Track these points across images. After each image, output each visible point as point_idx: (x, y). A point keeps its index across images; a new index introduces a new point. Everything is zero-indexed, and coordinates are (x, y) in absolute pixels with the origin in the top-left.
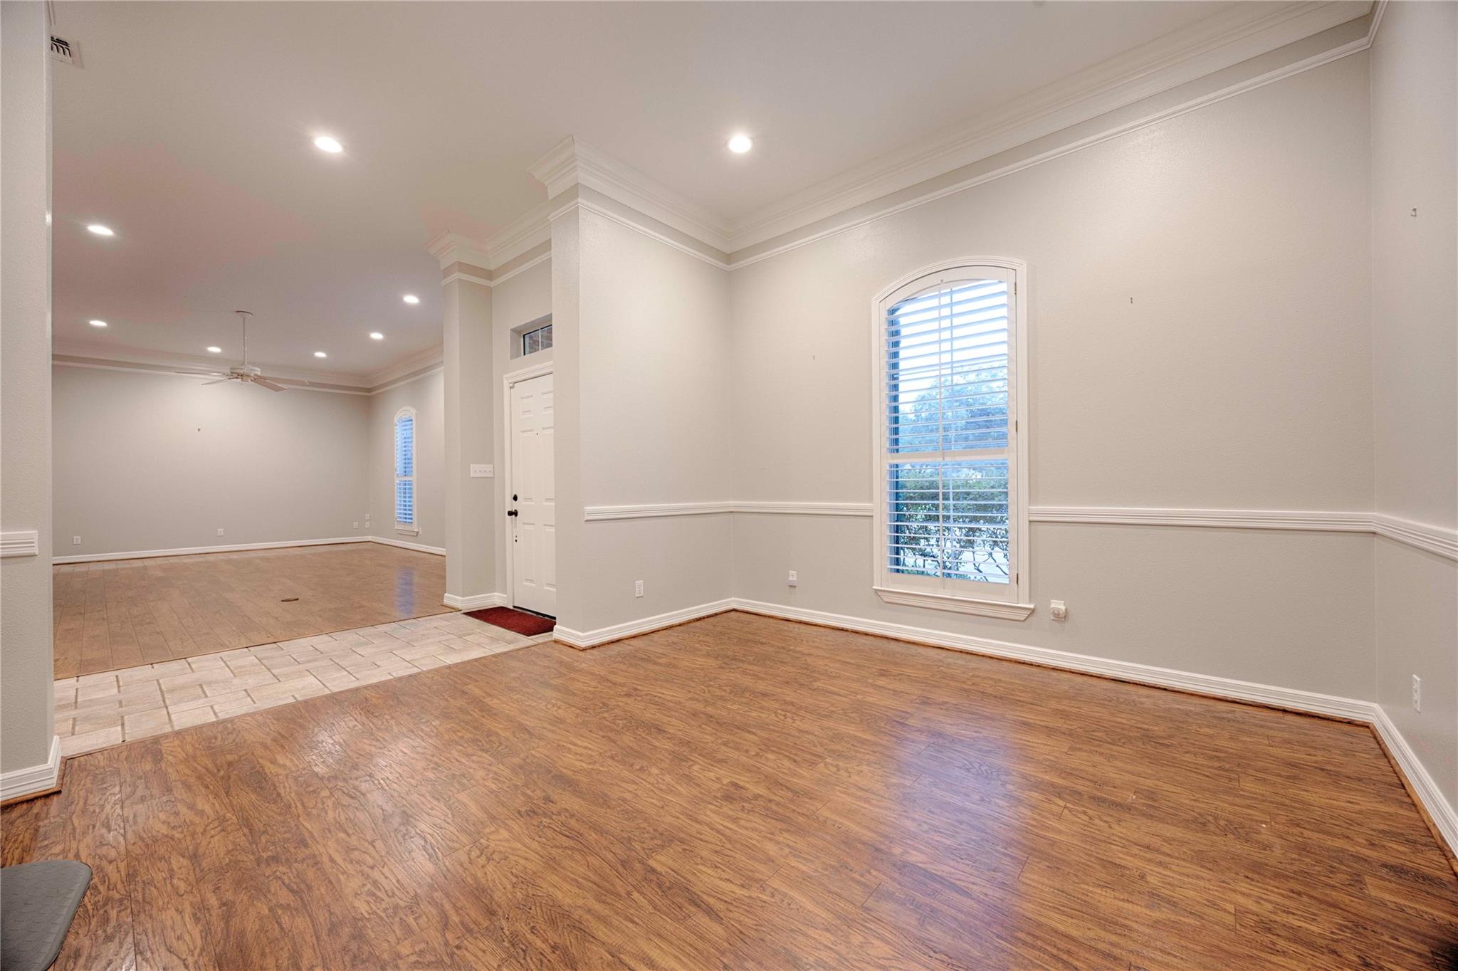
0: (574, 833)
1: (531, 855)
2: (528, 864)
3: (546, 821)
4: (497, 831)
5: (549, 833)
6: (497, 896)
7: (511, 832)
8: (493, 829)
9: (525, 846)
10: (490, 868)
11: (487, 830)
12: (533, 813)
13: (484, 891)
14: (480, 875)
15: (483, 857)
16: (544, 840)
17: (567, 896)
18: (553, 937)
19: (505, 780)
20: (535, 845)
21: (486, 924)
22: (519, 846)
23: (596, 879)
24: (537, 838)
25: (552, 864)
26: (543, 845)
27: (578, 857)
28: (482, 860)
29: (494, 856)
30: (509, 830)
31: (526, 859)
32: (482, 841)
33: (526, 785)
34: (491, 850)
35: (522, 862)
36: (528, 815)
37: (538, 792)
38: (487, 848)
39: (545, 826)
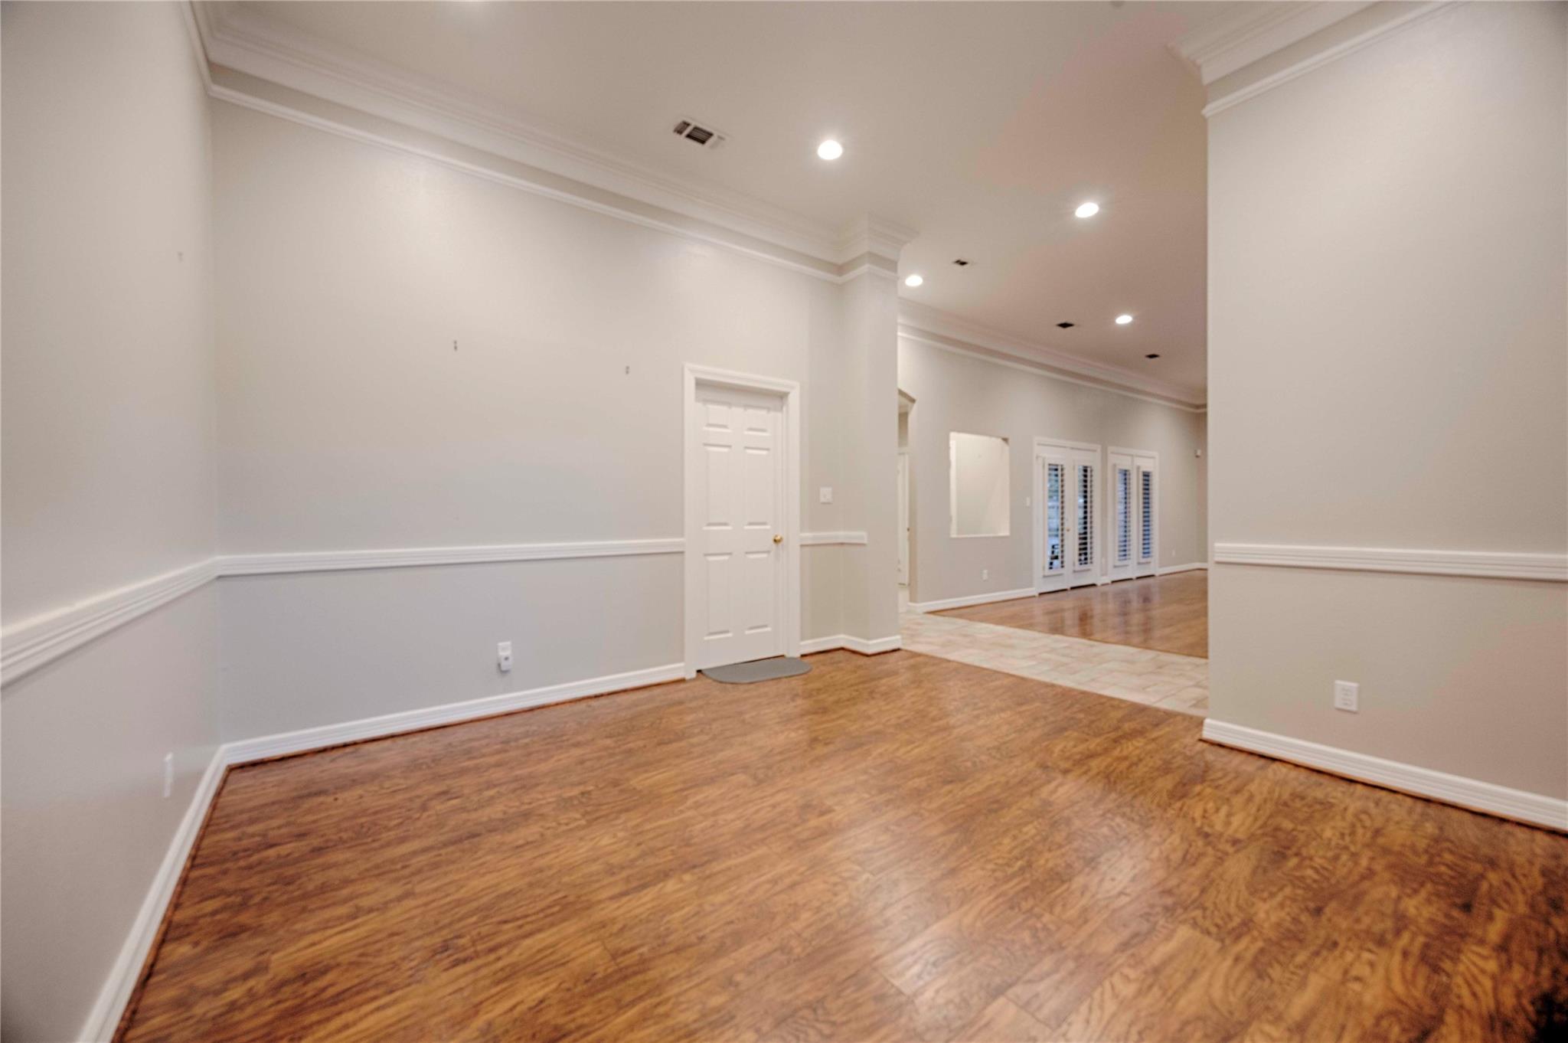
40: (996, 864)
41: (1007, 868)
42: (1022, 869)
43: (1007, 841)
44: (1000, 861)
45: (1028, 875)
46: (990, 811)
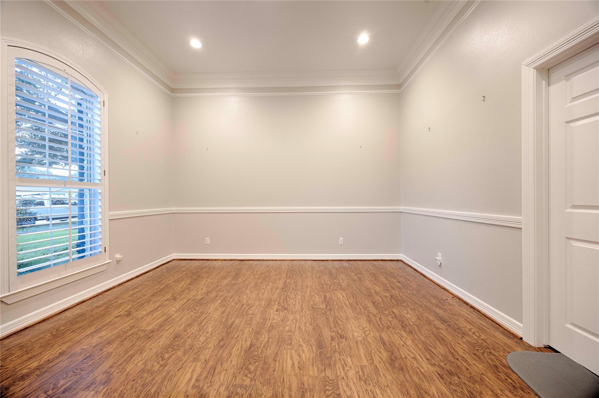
0: (335, 323)
1: (351, 323)
2: (354, 321)
3: (339, 331)
4: (358, 336)
5: (342, 327)
6: (365, 318)
7: (353, 333)
8: (358, 338)
9: (352, 327)
10: (365, 326)
11: (361, 339)
12: (342, 337)
13: (369, 321)
14: (368, 326)
15: (365, 330)
16: (345, 325)
17: (349, 311)
18: (357, 307)
19: (342, 360)
20: (348, 325)
21: (371, 315)
22: (353, 328)
23: (340, 310)
24: (346, 327)
25: (347, 319)
26: (346, 324)
27: (340, 317)
28: (366, 329)
29: (362, 328)
30: (353, 335)
31: (353, 323)
32: (364, 336)
33: (335, 351)
34: (362, 331)
35: (355, 323)
36: (344, 336)
37: (334, 345)
38: (363, 332)
39: (342, 329)
40: (211, 320)
41: (207, 320)
42: (202, 323)
43: (210, 330)
44: (210, 322)
45: (199, 321)
46: (222, 340)
